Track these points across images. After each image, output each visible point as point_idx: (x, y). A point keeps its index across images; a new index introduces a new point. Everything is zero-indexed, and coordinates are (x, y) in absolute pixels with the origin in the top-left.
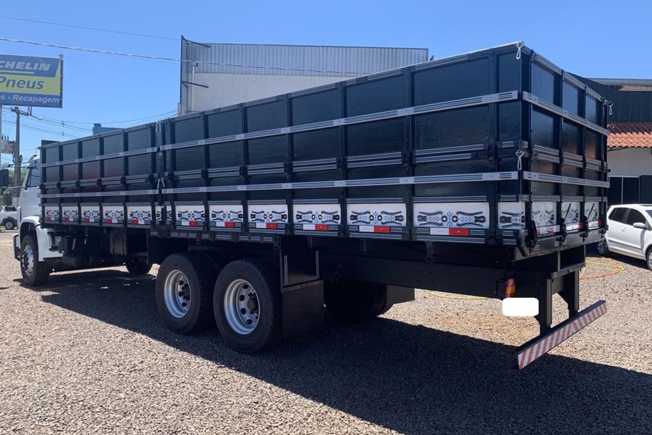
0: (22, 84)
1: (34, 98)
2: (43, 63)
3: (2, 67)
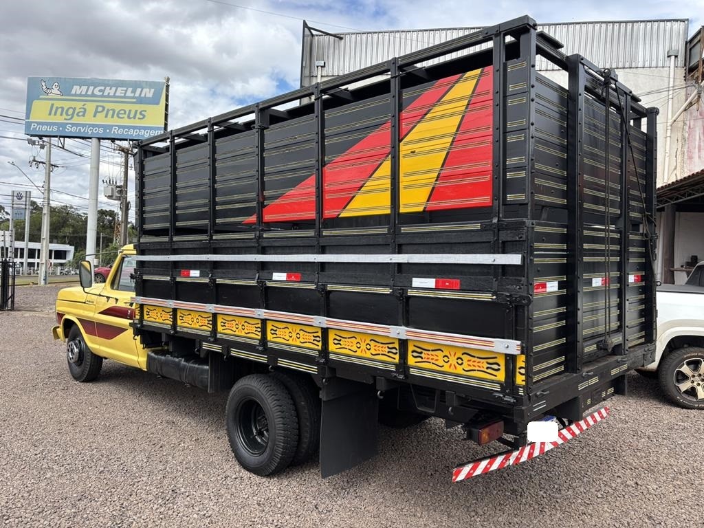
0: (122, 114)
1: (136, 130)
2: (147, 88)
3: (101, 93)
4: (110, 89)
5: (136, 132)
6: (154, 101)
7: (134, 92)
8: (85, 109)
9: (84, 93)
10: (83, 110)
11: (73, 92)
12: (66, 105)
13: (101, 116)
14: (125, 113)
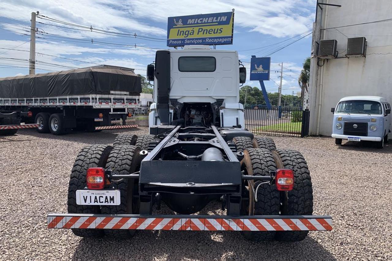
0: (211, 31)
1: (217, 39)
2: (222, 16)
3: (201, 22)
4: (206, 19)
5: (218, 40)
6: (227, 22)
7: (217, 19)
8: (193, 31)
9: (193, 23)
10: (192, 31)
11: (188, 23)
12: (185, 30)
13: (201, 33)
14: (212, 31)
